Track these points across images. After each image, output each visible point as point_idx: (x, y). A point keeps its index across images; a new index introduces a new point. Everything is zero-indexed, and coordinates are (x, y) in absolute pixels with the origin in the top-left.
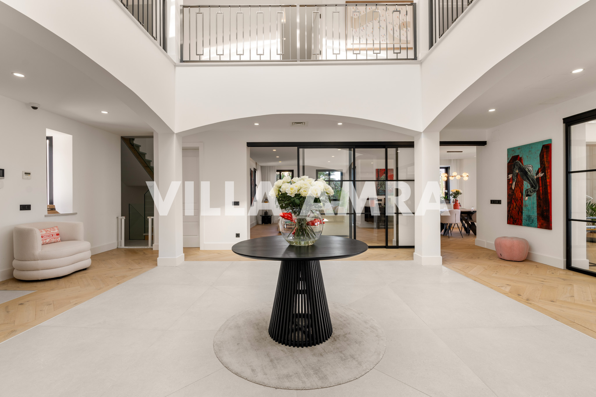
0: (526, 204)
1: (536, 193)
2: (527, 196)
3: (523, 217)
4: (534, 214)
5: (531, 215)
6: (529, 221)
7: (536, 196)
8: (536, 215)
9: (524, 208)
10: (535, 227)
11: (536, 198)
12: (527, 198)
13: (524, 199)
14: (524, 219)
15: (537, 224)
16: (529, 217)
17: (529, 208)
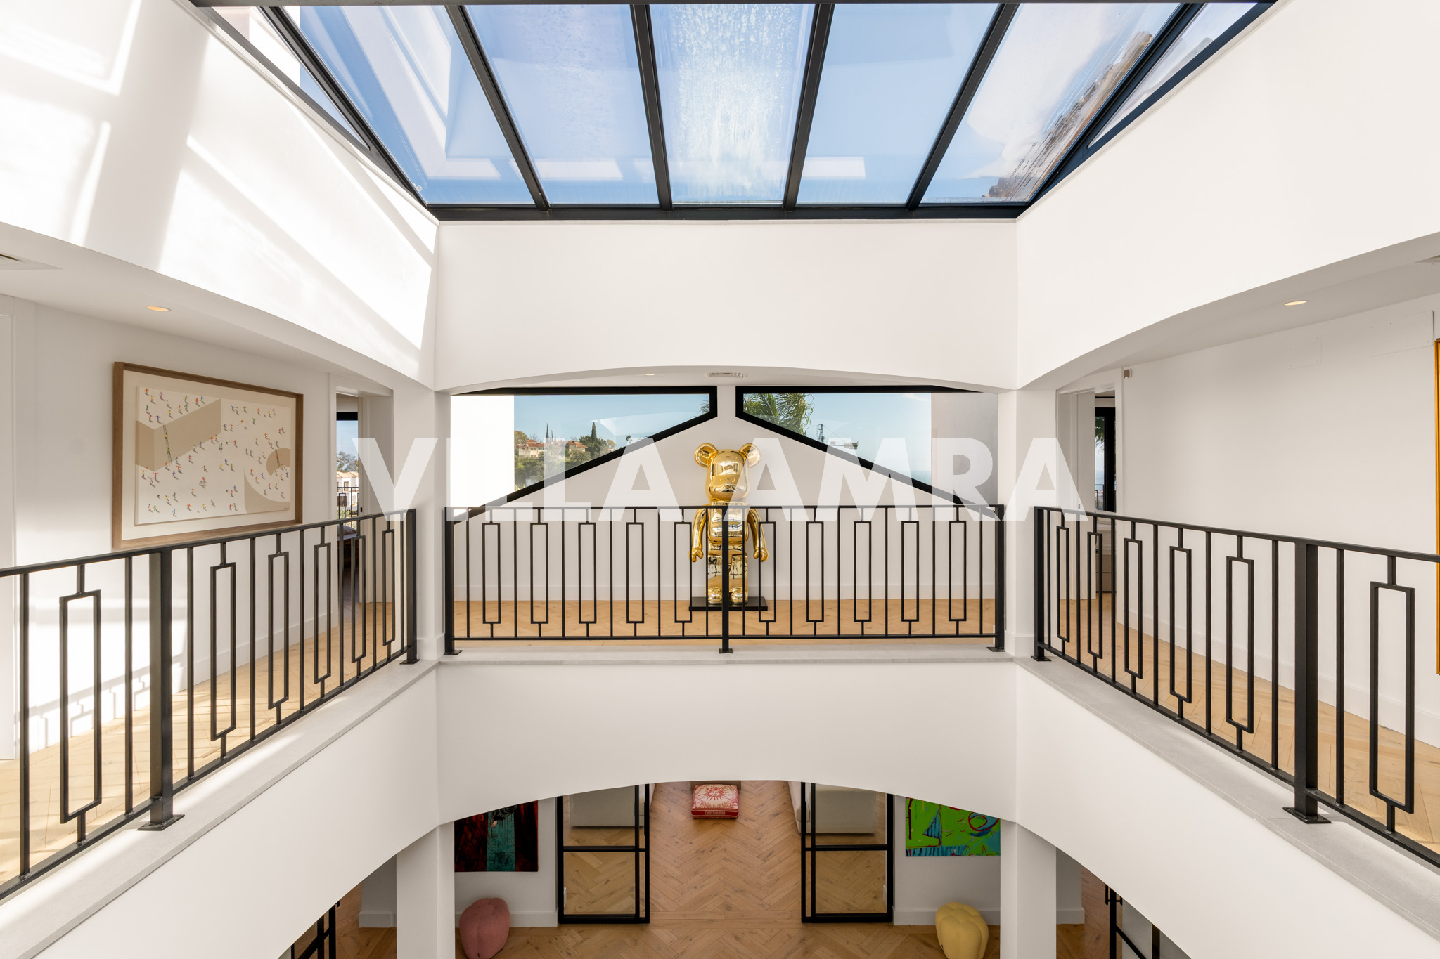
0: (494, 833)
1: (513, 814)
2: (495, 820)
3: (488, 856)
4: (510, 849)
5: (504, 851)
6: (500, 862)
7: (513, 819)
8: (514, 851)
9: (490, 841)
10: (512, 871)
11: (513, 822)
12: (495, 823)
13: (489, 824)
14: (489, 860)
15: (514, 865)
16: (500, 855)
17: (500, 840)
